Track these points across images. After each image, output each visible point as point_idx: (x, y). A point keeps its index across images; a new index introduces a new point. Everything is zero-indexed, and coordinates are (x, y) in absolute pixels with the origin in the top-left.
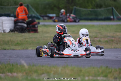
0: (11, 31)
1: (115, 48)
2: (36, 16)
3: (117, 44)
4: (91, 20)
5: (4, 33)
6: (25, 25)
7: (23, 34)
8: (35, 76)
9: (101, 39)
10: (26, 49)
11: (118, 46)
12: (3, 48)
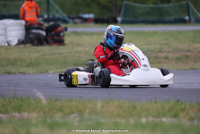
0: (20, 43)
1: (191, 69)
2: (61, 17)
3: (196, 62)
4: (152, 22)
5: (9, 47)
6: (44, 33)
7: (40, 48)
8: (58, 117)
9: (168, 55)
10: (44, 73)
11: (196, 66)
12: (6, 71)
